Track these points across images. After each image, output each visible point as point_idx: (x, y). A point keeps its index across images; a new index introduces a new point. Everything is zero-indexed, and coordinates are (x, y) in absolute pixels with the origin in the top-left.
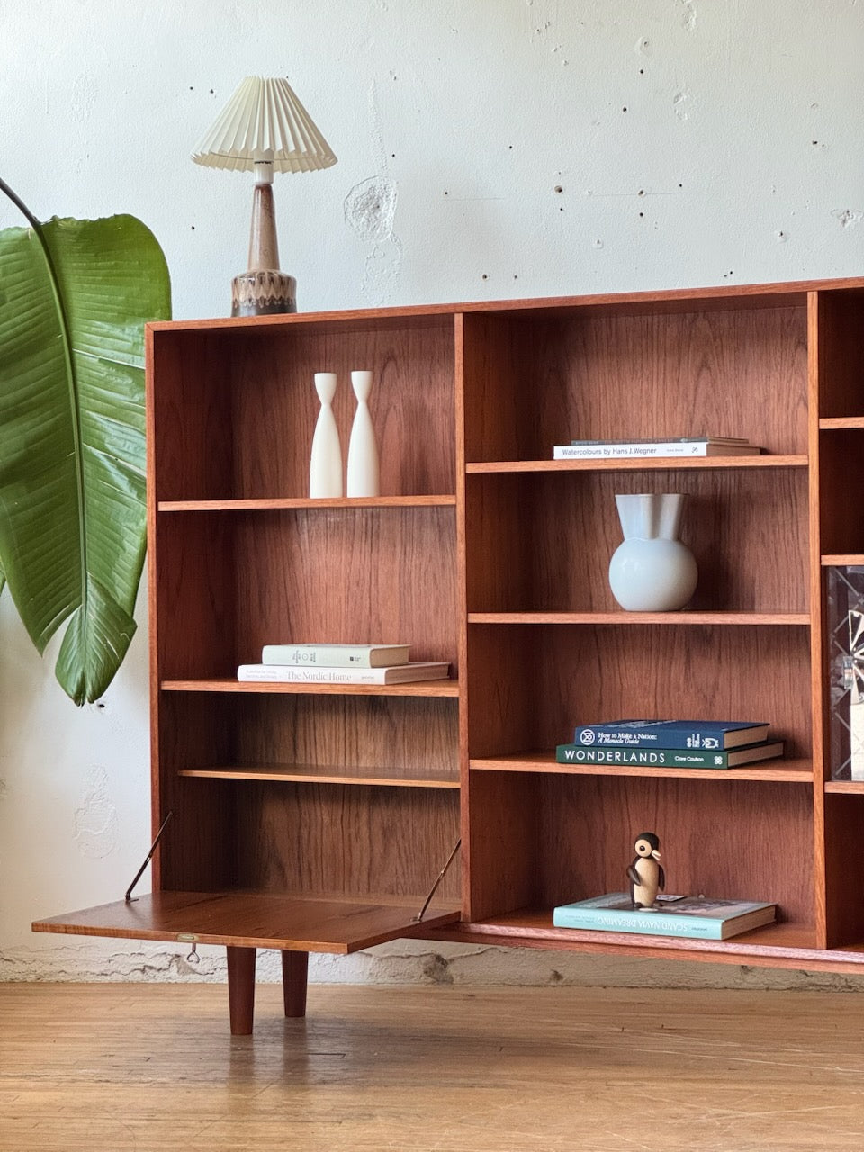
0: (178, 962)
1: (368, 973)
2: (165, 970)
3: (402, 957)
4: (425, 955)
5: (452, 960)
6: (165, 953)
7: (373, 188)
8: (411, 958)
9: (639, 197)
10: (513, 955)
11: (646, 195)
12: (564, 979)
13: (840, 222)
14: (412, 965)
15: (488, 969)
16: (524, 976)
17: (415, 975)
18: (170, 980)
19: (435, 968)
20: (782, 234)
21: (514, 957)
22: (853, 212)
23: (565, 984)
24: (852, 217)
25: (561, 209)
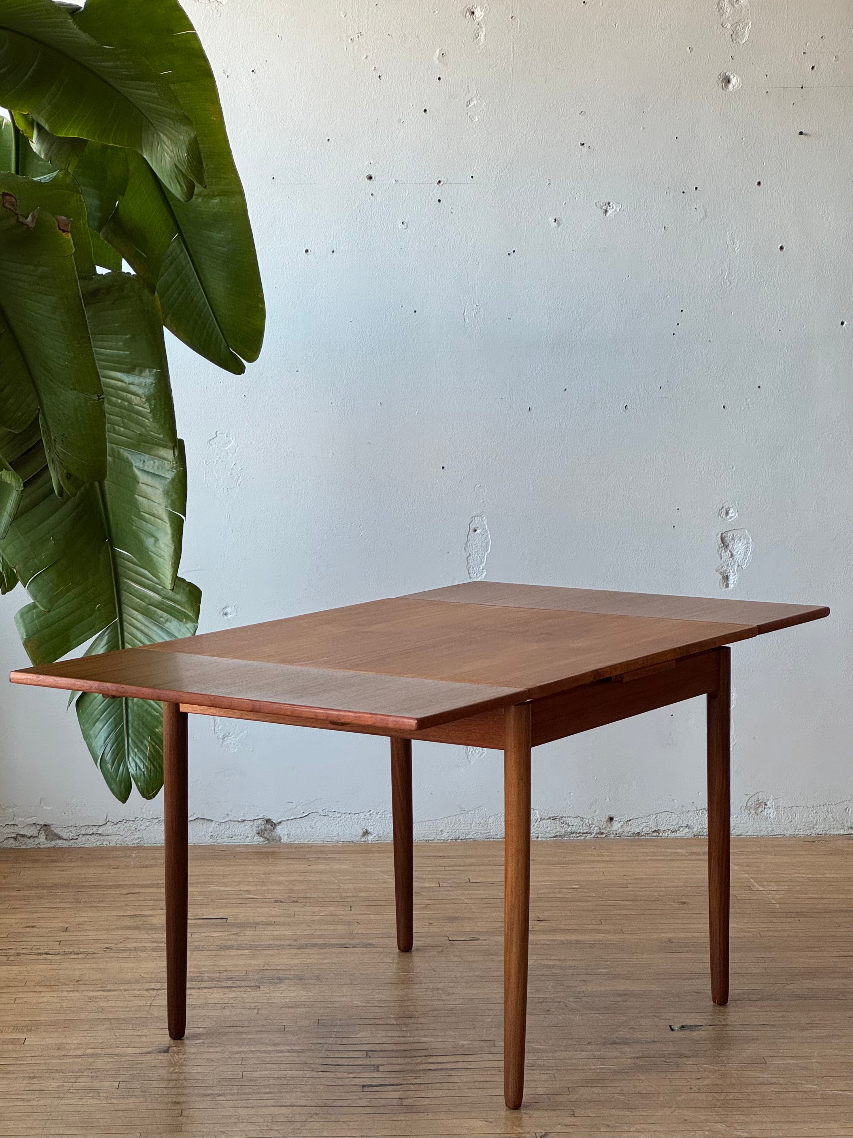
0: (45, 830)
1: (210, 835)
2: (35, 837)
3: (238, 821)
4: (258, 819)
5: (280, 823)
6: (35, 824)
8: (246, 822)
9: (438, 186)
10: (331, 817)
11: (443, 184)
12: (373, 836)
13: (603, 212)
14: (246, 827)
15: (311, 829)
16: (340, 834)
17: (249, 835)
18: (39, 846)
19: (266, 829)
20: (555, 220)
21: (332, 819)
22: (613, 204)
23: (374, 839)
24: (613, 208)
25: (372, 194)
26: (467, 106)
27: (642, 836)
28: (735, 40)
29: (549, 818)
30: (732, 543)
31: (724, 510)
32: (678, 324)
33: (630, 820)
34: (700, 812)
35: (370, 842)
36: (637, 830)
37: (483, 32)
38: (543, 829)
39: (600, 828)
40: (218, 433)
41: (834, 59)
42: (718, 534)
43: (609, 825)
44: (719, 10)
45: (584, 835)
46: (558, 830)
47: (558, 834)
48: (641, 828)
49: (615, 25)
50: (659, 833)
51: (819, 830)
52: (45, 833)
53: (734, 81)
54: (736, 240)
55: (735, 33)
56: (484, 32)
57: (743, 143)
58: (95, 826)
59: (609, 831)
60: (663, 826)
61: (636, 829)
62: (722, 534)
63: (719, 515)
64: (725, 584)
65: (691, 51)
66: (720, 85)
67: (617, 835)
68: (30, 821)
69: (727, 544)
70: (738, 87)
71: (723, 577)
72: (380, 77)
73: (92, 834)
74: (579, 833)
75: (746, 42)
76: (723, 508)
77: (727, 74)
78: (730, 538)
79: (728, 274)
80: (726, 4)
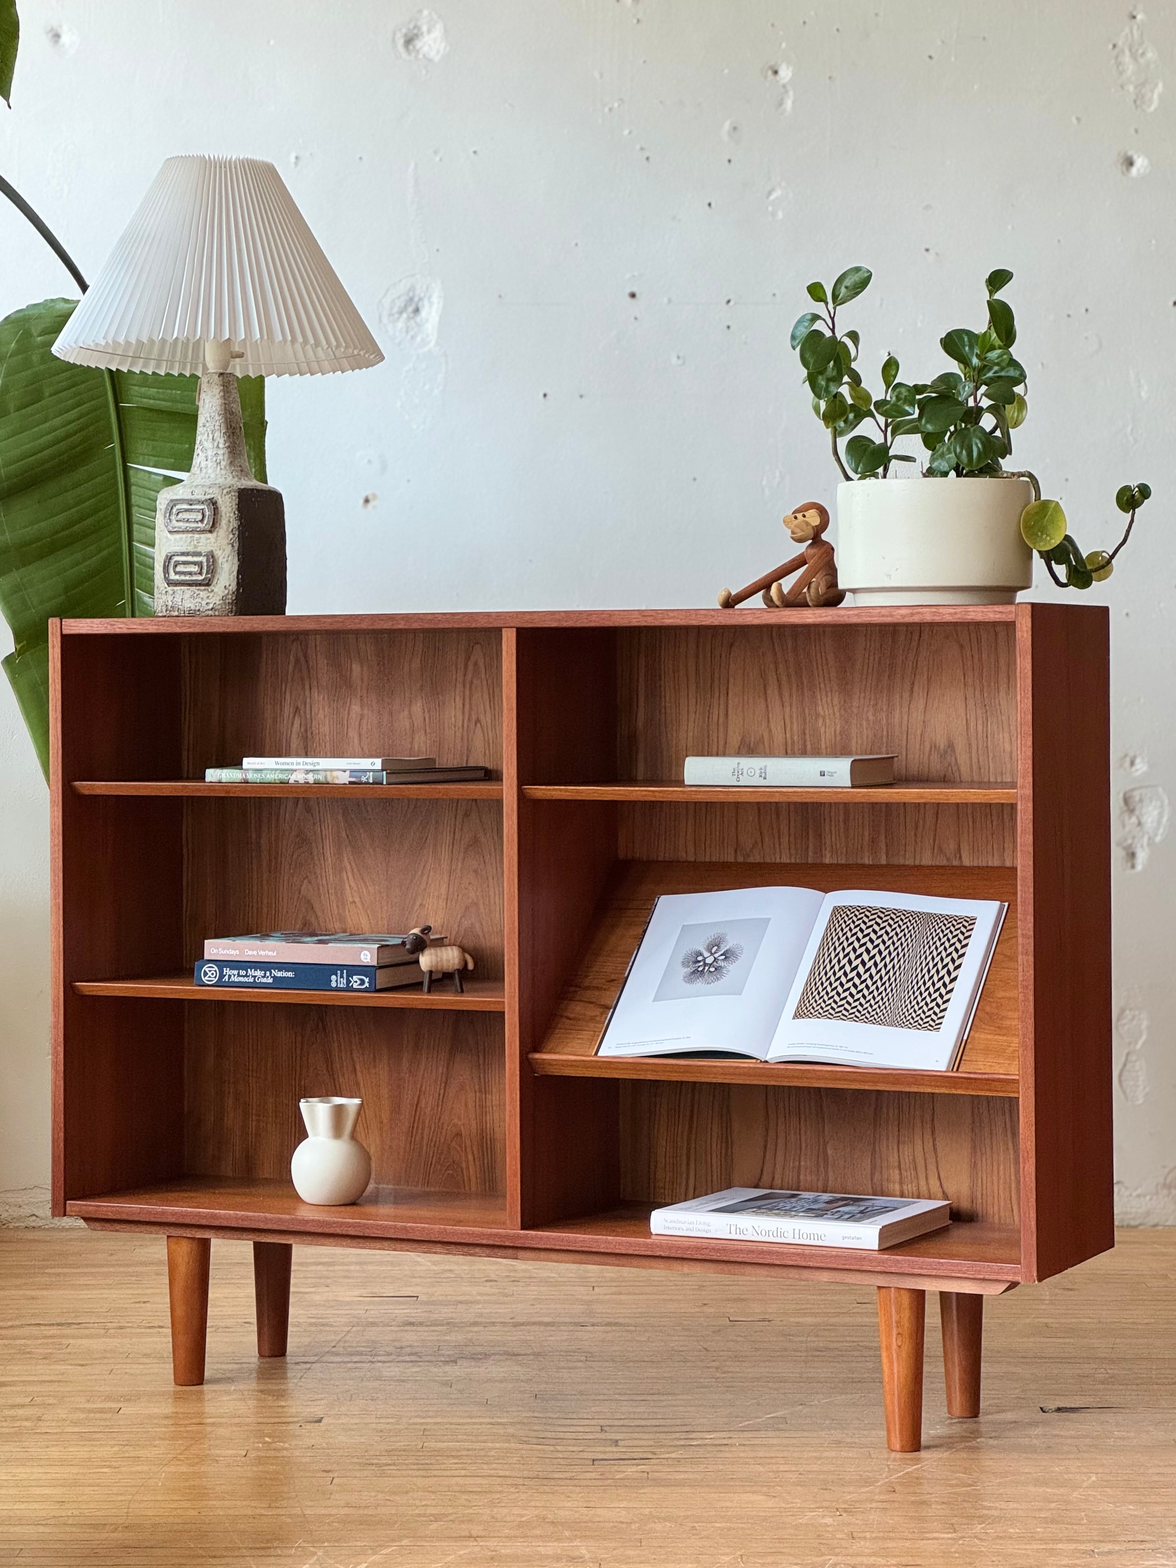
7: (412, 288)
9: (726, 307)
11: (735, 304)
25: (636, 319)
26: (768, 197)
28: (1141, 107)
30: (1139, 806)
31: (1128, 759)
37: (789, 97)
42: (1119, 794)
44: (1118, 67)
49: (973, 88)
53: (1140, 162)
54: (1142, 381)
55: (1140, 97)
56: (792, 97)
57: (1152, 248)
62: (1125, 794)
63: (1121, 765)
64: (1129, 864)
65: (1079, 122)
66: (1120, 167)
69: (1131, 807)
70: (1144, 171)
71: (1128, 854)
72: (647, 159)
75: (1156, 110)
76: (1126, 756)
77: (1130, 153)
78: (1137, 798)
79: (1132, 430)
80: (1127, 58)
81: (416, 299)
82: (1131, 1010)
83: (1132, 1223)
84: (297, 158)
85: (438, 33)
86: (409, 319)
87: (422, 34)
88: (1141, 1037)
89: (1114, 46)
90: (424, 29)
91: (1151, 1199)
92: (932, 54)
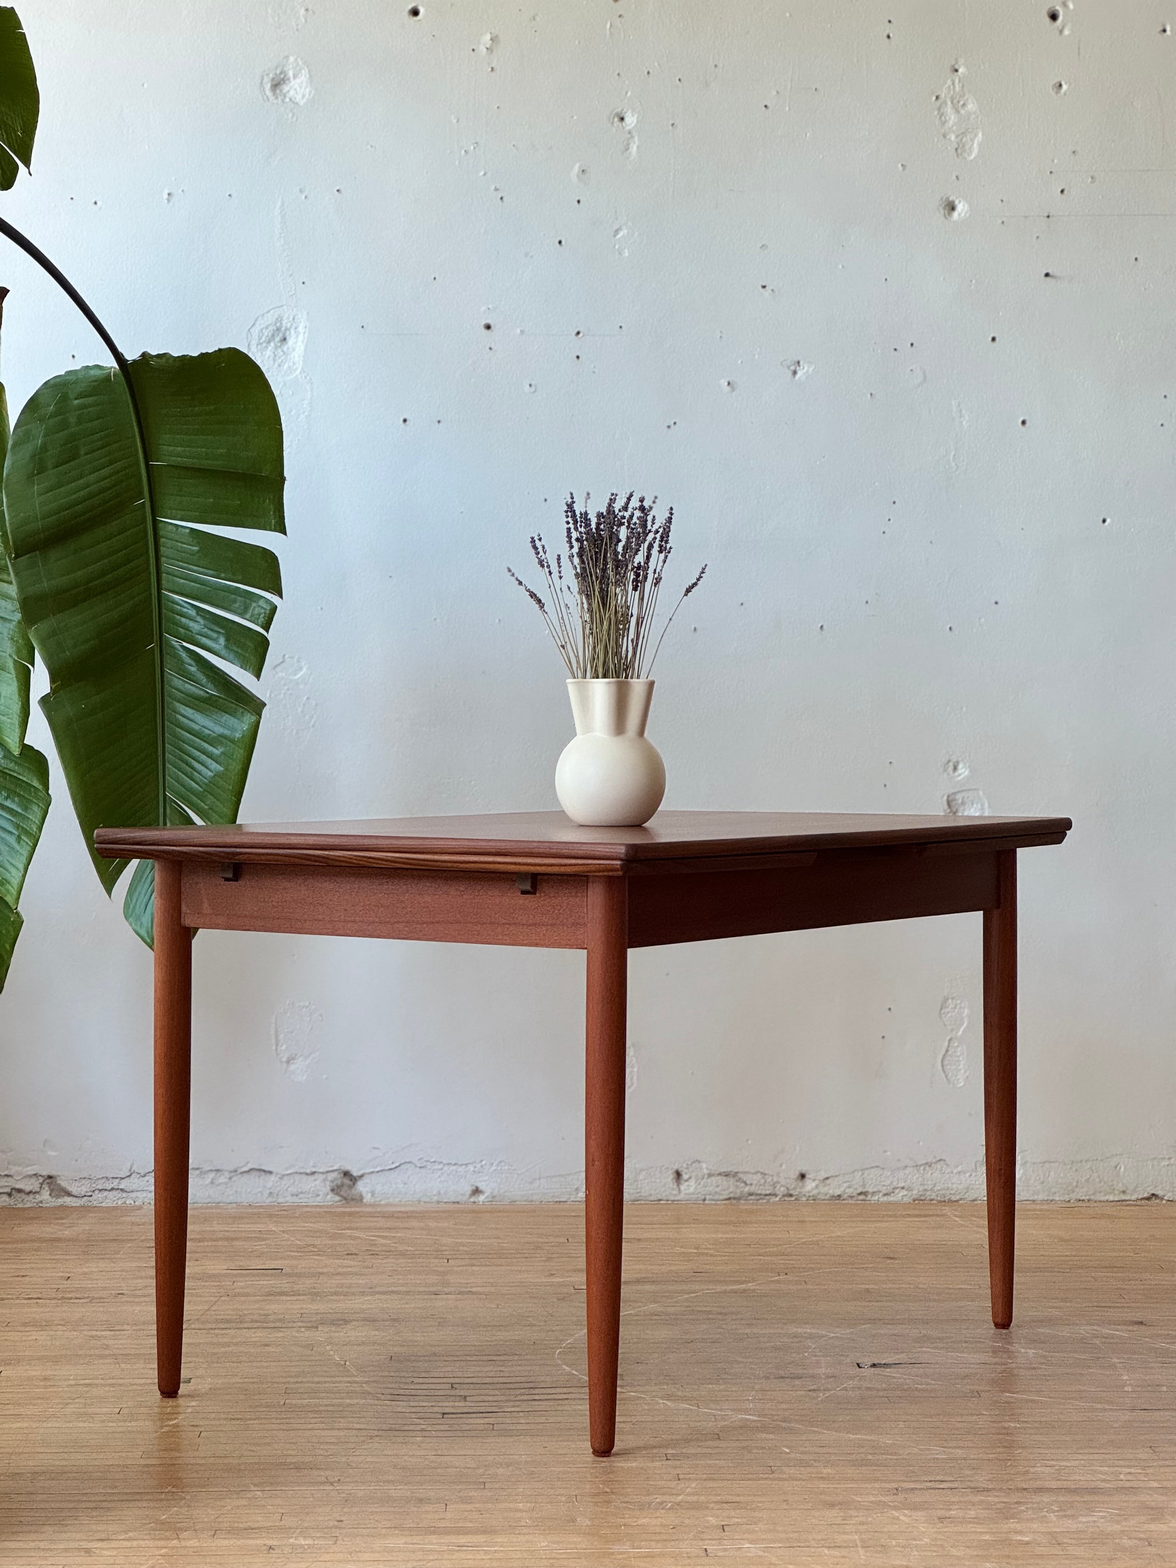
0: (50, 1184)
1: (268, 1192)
2: (35, 1193)
3: (307, 1174)
4: (332, 1171)
5: (361, 1176)
6: (35, 1175)
7: (280, 319)
8: (316, 1175)
9: (576, 338)
10: (430, 1169)
11: (583, 336)
12: (486, 1195)
13: (790, 374)
14: (317, 1182)
15: (402, 1185)
16: (442, 1192)
17: (320, 1193)
18: (41, 1205)
19: (342, 1185)
20: (729, 384)
21: (431, 1171)
22: (804, 363)
23: (487, 1200)
24: (803, 369)
25: (490, 349)
26: (615, 236)
27: (844, 1200)
28: (961, 155)
29: (720, 1174)
30: (962, 808)
31: (951, 764)
32: (889, 520)
33: (827, 1178)
34: (922, 1168)
35: (481, 1203)
36: (838, 1192)
37: (635, 143)
38: (711, 1188)
39: (788, 1189)
40: (287, 656)
41: (1090, 180)
42: (943, 797)
43: (800, 1184)
44: (940, 117)
45: (767, 1197)
46: (731, 1190)
47: (732, 1195)
48: (842, 1189)
49: (806, 135)
50: (866, 1196)
51: (1081, 1194)
52: (49, 1187)
53: (961, 207)
54: (964, 412)
55: (961, 146)
56: (637, 143)
57: (972, 287)
58: (116, 1178)
59: (800, 1193)
60: (872, 1186)
61: (835, 1191)
62: (948, 796)
63: (945, 770)
65: (904, 169)
66: (942, 212)
67: (811, 1198)
68: (30, 1170)
69: (954, 810)
70: (965, 215)
72: (502, 198)
73: (112, 1189)
74: (760, 1195)
75: (975, 158)
76: (949, 761)
77: (951, 199)
78: (960, 801)
79: (954, 455)
80: (949, 109)
81: (283, 329)
82: (953, 999)
83: (954, 1198)
84: (169, 194)
85: (304, 77)
86: (276, 348)
87: (289, 79)
88: (963, 1024)
89: (937, 98)
90: (291, 74)
91: (970, 1176)
92: (769, 105)
